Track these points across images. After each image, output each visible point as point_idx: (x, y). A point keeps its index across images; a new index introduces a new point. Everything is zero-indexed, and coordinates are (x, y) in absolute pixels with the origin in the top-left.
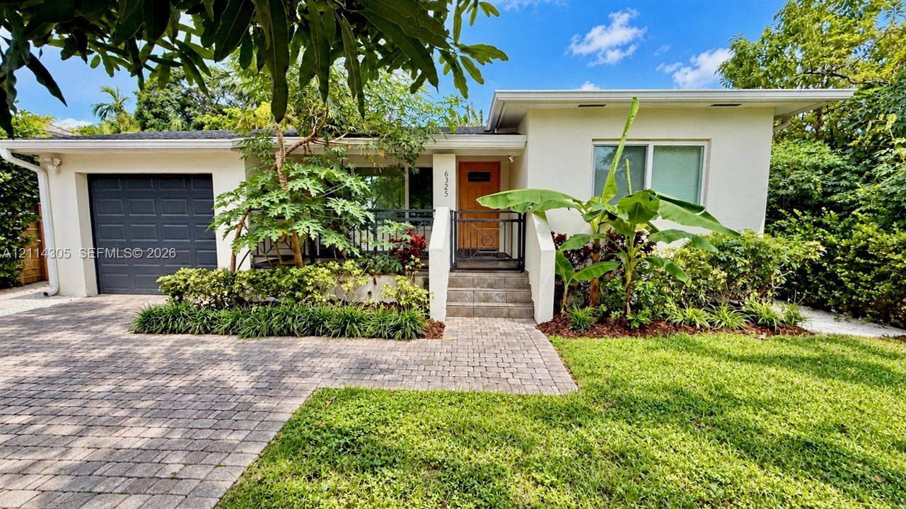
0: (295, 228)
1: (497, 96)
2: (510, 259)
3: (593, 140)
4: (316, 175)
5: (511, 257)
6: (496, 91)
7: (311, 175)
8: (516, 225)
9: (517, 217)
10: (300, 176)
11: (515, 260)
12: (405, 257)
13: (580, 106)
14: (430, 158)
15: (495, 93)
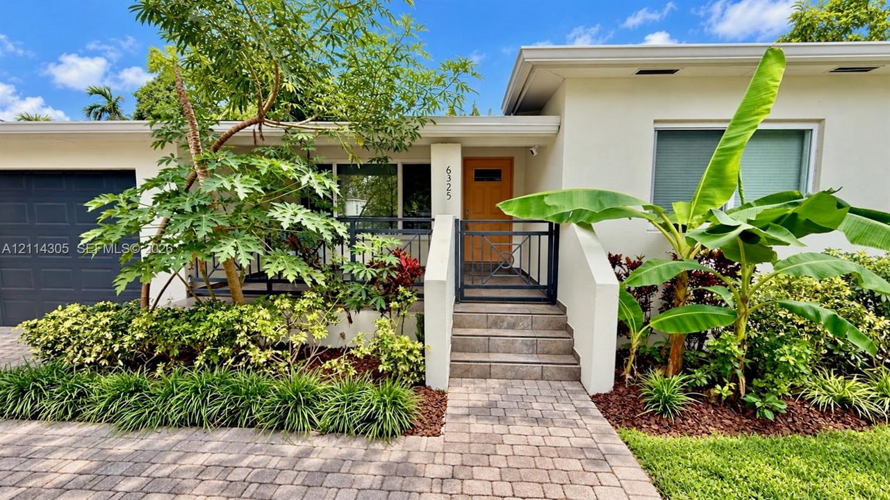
0: (214, 250)
1: (525, 54)
2: (536, 286)
3: (655, 122)
4: (253, 168)
5: (539, 283)
6: (523, 47)
7: (244, 169)
8: (545, 239)
9: (545, 228)
10: (227, 171)
11: (544, 287)
12: (389, 290)
13: (641, 72)
14: (427, 149)
15: (521, 50)
